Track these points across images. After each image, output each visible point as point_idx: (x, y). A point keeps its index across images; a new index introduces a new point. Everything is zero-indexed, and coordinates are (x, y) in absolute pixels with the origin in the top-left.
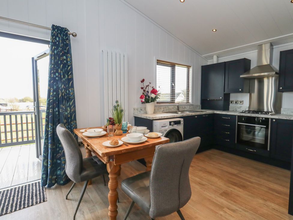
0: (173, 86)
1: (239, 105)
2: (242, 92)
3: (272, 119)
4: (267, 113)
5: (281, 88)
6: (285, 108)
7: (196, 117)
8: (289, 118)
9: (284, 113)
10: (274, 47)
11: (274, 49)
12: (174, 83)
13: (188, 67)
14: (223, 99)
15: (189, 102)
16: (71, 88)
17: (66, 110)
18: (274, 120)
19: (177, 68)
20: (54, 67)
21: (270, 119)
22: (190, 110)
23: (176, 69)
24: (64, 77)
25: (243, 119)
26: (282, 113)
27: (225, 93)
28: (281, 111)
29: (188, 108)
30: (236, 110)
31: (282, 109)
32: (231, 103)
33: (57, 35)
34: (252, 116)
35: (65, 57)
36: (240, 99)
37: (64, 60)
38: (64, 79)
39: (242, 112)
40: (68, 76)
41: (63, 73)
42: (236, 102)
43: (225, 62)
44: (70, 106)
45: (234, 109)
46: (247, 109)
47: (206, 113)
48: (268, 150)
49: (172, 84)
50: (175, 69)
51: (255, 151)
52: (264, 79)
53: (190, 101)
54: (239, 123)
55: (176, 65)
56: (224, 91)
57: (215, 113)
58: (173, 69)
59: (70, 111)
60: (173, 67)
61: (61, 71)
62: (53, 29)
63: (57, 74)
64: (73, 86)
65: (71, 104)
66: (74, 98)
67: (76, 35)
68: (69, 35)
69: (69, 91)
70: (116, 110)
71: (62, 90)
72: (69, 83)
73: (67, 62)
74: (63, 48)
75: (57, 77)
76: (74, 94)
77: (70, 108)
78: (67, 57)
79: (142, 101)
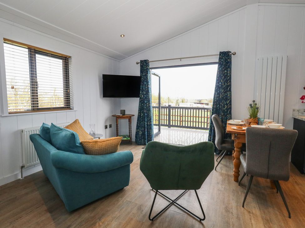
17: (224, 107)
20: (219, 79)
24: (224, 84)
33: (222, 57)
35: (226, 71)
37: (226, 73)
38: (225, 86)
40: (227, 84)
41: (224, 82)
44: (227, 104)
59: (227, 108)
61: (222, 81)
62: (220, 55)
63: (220, 83)
64: (230, 90)
65: (228, 103)
66: (231, 99)
67: (235, 54)
68: (231, 54)
69: (227, 94)
70: (252, 107)
71: (222, 93)
72: (227, 89)
73: (227, 74)
74: (225, 65)
75: (220, 85)
76: (231, 95)
77: (227, 106)
78: (227, 71)
79: (303, 102)
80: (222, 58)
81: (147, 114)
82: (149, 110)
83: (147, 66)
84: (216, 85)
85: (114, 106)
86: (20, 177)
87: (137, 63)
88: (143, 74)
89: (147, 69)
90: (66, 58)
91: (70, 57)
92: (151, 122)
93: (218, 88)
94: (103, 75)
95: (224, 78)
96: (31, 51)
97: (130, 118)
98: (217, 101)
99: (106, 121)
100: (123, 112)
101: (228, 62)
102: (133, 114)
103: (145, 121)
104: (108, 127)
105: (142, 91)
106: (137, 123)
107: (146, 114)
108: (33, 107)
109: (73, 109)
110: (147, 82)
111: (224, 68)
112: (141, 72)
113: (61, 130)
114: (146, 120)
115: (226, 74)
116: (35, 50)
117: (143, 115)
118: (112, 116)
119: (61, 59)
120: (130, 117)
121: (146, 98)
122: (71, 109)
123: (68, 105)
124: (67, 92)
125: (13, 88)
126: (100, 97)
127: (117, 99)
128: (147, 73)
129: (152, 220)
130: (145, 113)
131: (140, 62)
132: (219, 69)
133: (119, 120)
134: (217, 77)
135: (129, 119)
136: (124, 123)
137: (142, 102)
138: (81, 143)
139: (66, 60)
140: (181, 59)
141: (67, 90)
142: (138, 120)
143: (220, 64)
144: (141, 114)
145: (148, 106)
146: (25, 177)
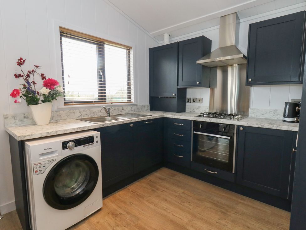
0: (101, 76)
1: (197, 105)
2: (200, 85)
3: (239, 127)
4: (231, 116)
5: (250, 80)
6: (253, 109)
7: (131, 125)
8: (262, 125)
9: (253, 116)
10: (241, 21)
11: (241, 24)
12: (102, 72)
13: (129, 48)
14: (176, 96)
15: (132, 101)
18: (241, 128)
19: (107, 47)
21: (236, 127)
22: (132, 112)
23: (105, 49)
25: (201, 127)
26: (250, 115)
27: (178, 87)
28: (249, 113)
29: (128, 110)
30: (194, 112)
31: (250, 110)
32: (188, 101)
34: (212, 121)
36: (198, 96)
39: (200, 116)
42: (194, 100)
43: (178, 43)
45: (191, 110)
46: (207, 111)
47: (149, 119)
48: (233, 172)
49: (99, 72)
50: (103, 49)
51: (216, 173)
52: (228, 68)
53: (133, 99)
54: (195, 132)
55: (105, 43)
56: (178, 86)
57: (164, 116)
58: (99, 48)
60: (100, 45)
79: (16, 102)
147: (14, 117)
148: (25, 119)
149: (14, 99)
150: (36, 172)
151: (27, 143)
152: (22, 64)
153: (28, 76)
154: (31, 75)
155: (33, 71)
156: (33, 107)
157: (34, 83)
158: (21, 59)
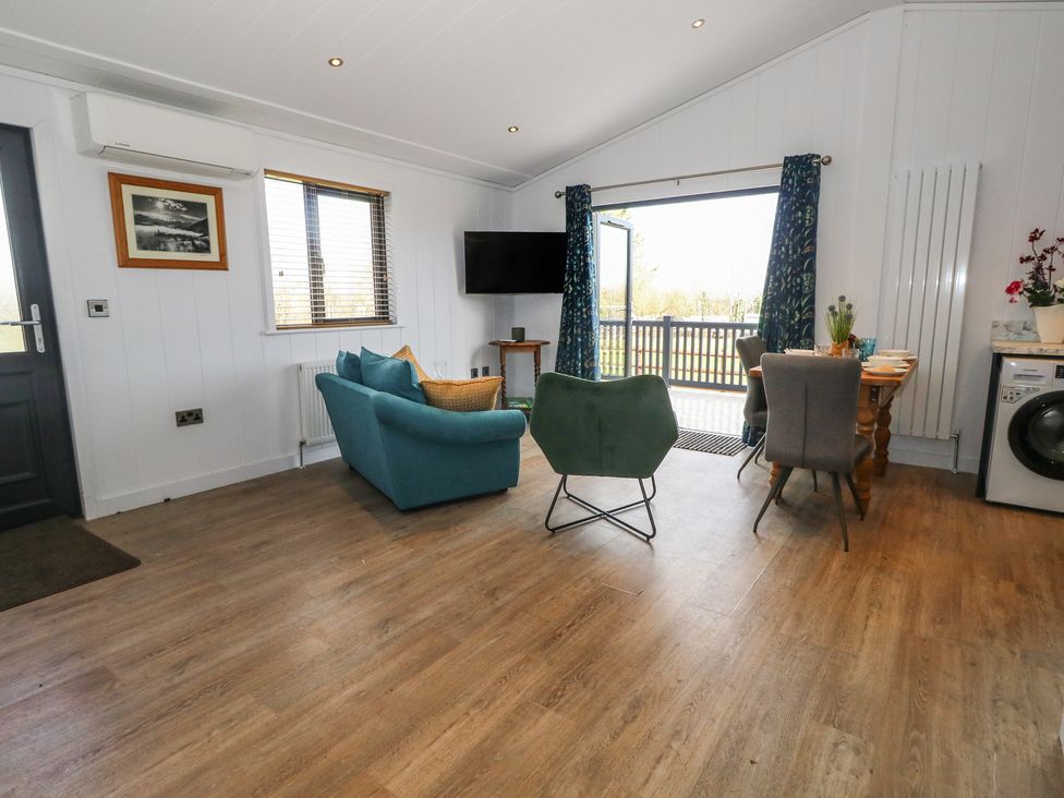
16: (807, 272)
17: (792, 316)
20: (778, 237)
24: (795, 252)
33: (791, 174)
35: (800, 214)
37: (799, 218)
38: (795, 256)
40: (802, 250)
41: (793, 245)
44: (800, 309)
59: (801, 319)
61: (789, 241)
62: (785, 165)
63: (783, 249)
64: (811, 269)
65: (803, 304)
66: (813, 293)
67: (830, 160)
68: (818, 163)
69: (802, 279)
70: (835, 314)
71: (787, 276)
72: (803, 264)
73: (803, 223)
74: (800, 196)
75: (782, 253)
76: (814, 284)
77: (800, 313)
78: (804, 212)
79: (1011, 301)
80: (790, 176)
81: (582, 338)
82: (589, 328)
83: (585, 202)
84: (771, 256)
85: (496, 318)
86: (298, 465)
87: (558, 196)
88: (572, 225)
89: (584, 211)
90: (378, 196)
91: (387, 194)
92: (593, 360)
93: (776, 262)
94: (466, 234)
95: (794, 234)
96: (308, 190)
97: (536, 348)
98: (773, 300)
99: (474, 357)
100: (519, 334)
101: (807, 187)
102: (547, 340)
103: (576, 357)
104: (480, 372)
105: (571, 276)
106: (557, 363)
107: (579, 340)
108: (316, 315)
109: (396, 323)
110: (585, 249)
111: (794, 203)
112: (569, 220)
113: (383, 358)
114: (580, 355)
115: (800, 221)
116: (317, 186)
117: (571, 343)
118: (491, 344)
119: (369, 200)
120: (538, 347)
121: (580, 293)
122: (390, 323)
123: (383, 313)
124: (382, 280)
125: (281, 274)
126: (460, 294)
127: (505, 297)
128: (585, 223)
129: (553, 530)
130: (577, 335)
131: (564, 190)
132: (780, 206)
133: (508, 355)
134: (775, 231)
135: (535, 353)
136: (521, 363)
137: (568, 305)
138: (420, 385)
139: (378, 202)
140: (678, 179)
141: (382, 275)
142: (558, 357)
143: (784, 190)
144: (566, 340)
145: (585, 316)
146: (308, 467)
147: (1007, 327)
148: (1025, 332)
149: (1009, 297)
150: (1005, 398)
151: (1006, 360)
152: (1037, 239)
153: (1043, 258)
154: (1048, 256)
155: (1053, 248)
156: (1039, 310)
157: (1051, 269)
158: (1037, 230)
